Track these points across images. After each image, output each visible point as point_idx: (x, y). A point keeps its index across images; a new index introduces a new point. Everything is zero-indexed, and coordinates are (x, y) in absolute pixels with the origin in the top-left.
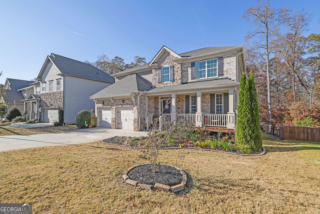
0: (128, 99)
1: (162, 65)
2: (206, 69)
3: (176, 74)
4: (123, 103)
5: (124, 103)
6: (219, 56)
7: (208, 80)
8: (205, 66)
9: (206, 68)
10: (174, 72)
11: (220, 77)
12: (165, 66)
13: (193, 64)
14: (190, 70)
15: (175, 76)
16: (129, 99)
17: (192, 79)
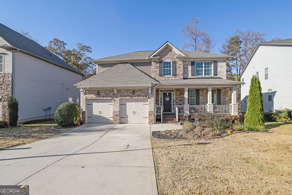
0: (139, 90)
1: (163, 59)
3: (178, 70)
5: (134, 94)
6: (214, 60)
7: (206, 78)
9: (203, 68)
10: (176, 68)
11: (215, 77)
12: (167, 61)
13: (193, 63)
14: (190, 68)
15: (177, 72)
16: (142, 90)
17: (192, 75)
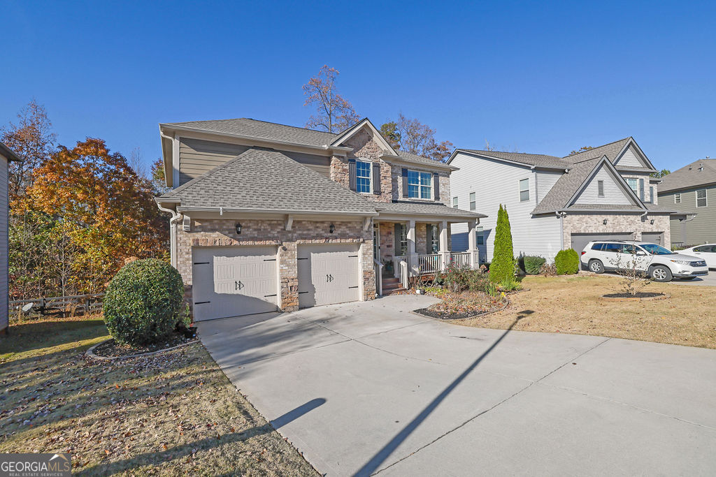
0: (342, 223)
1: (356, 155)
2: (420, 185)
3: (382, 182)
4: (330, 234)
5: (331, 232)
6: (435, 171)
7: (424, 203)
8: (418, 181)
9: (420, 183)
10: (379, 178)
11: (436, 202)
12: (363, 159)
13: (405, 173)
14: (400, 180)
15: (382, 186)
16: (350, 222)
17: (405, 196)
